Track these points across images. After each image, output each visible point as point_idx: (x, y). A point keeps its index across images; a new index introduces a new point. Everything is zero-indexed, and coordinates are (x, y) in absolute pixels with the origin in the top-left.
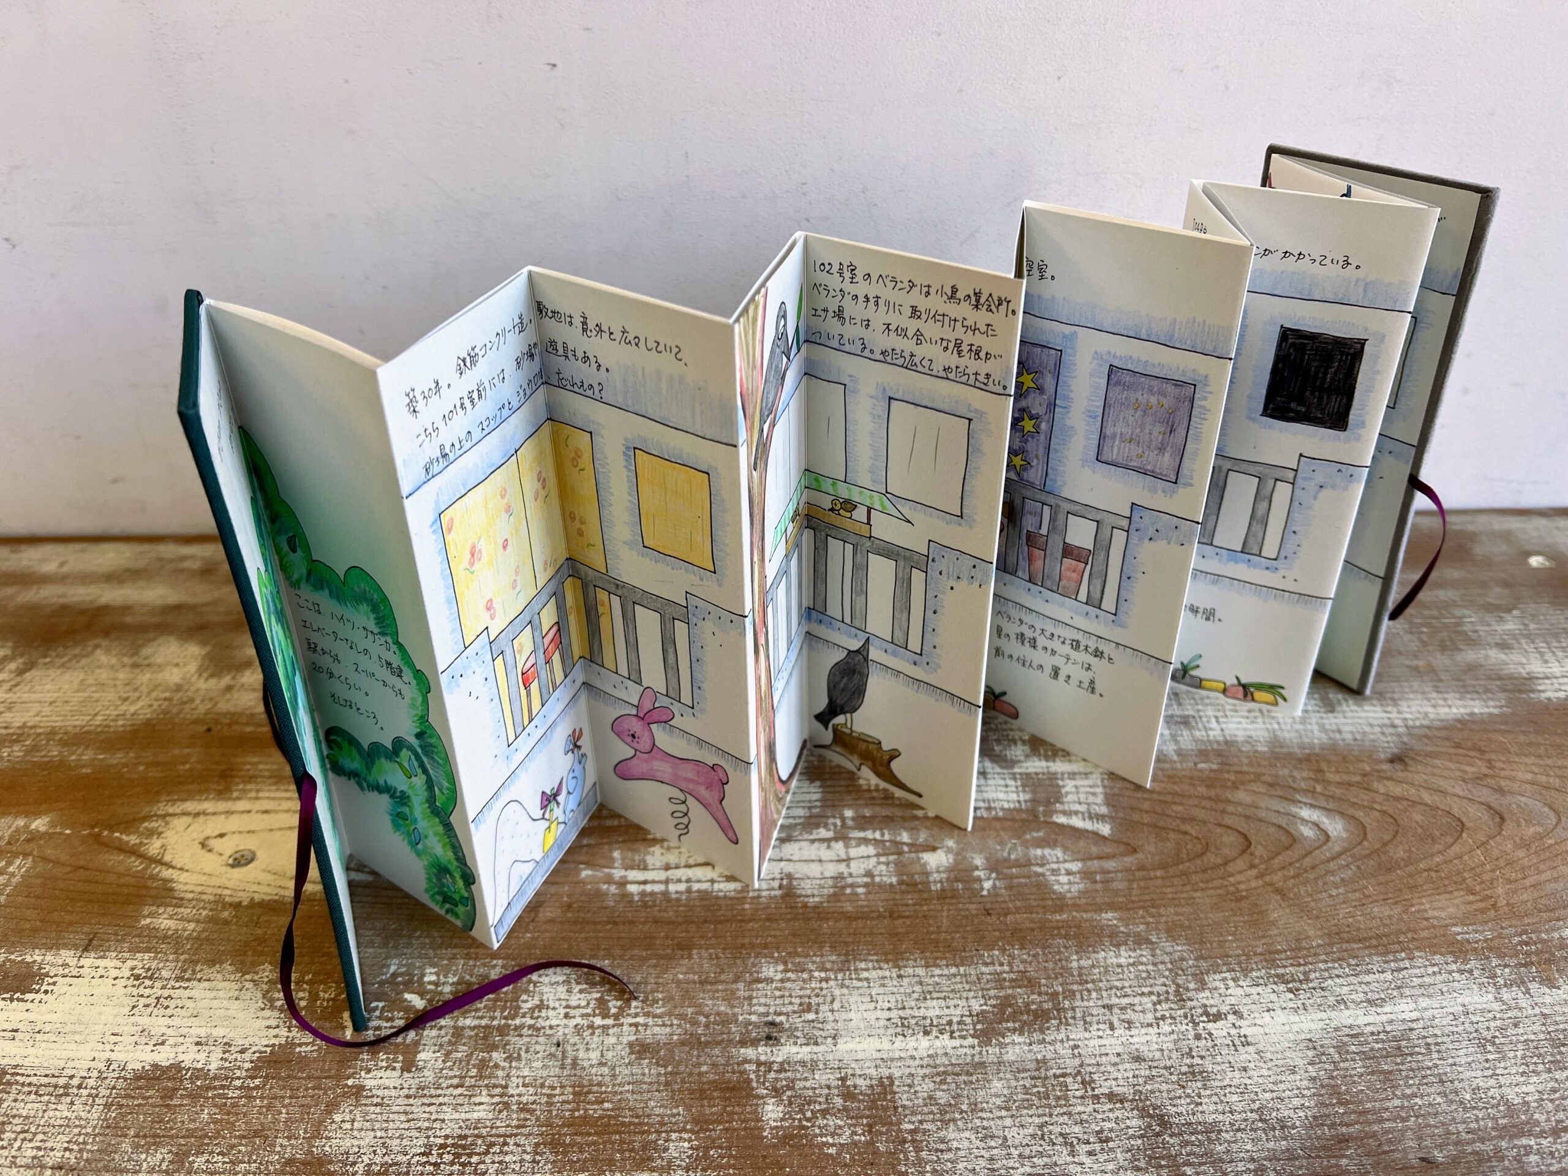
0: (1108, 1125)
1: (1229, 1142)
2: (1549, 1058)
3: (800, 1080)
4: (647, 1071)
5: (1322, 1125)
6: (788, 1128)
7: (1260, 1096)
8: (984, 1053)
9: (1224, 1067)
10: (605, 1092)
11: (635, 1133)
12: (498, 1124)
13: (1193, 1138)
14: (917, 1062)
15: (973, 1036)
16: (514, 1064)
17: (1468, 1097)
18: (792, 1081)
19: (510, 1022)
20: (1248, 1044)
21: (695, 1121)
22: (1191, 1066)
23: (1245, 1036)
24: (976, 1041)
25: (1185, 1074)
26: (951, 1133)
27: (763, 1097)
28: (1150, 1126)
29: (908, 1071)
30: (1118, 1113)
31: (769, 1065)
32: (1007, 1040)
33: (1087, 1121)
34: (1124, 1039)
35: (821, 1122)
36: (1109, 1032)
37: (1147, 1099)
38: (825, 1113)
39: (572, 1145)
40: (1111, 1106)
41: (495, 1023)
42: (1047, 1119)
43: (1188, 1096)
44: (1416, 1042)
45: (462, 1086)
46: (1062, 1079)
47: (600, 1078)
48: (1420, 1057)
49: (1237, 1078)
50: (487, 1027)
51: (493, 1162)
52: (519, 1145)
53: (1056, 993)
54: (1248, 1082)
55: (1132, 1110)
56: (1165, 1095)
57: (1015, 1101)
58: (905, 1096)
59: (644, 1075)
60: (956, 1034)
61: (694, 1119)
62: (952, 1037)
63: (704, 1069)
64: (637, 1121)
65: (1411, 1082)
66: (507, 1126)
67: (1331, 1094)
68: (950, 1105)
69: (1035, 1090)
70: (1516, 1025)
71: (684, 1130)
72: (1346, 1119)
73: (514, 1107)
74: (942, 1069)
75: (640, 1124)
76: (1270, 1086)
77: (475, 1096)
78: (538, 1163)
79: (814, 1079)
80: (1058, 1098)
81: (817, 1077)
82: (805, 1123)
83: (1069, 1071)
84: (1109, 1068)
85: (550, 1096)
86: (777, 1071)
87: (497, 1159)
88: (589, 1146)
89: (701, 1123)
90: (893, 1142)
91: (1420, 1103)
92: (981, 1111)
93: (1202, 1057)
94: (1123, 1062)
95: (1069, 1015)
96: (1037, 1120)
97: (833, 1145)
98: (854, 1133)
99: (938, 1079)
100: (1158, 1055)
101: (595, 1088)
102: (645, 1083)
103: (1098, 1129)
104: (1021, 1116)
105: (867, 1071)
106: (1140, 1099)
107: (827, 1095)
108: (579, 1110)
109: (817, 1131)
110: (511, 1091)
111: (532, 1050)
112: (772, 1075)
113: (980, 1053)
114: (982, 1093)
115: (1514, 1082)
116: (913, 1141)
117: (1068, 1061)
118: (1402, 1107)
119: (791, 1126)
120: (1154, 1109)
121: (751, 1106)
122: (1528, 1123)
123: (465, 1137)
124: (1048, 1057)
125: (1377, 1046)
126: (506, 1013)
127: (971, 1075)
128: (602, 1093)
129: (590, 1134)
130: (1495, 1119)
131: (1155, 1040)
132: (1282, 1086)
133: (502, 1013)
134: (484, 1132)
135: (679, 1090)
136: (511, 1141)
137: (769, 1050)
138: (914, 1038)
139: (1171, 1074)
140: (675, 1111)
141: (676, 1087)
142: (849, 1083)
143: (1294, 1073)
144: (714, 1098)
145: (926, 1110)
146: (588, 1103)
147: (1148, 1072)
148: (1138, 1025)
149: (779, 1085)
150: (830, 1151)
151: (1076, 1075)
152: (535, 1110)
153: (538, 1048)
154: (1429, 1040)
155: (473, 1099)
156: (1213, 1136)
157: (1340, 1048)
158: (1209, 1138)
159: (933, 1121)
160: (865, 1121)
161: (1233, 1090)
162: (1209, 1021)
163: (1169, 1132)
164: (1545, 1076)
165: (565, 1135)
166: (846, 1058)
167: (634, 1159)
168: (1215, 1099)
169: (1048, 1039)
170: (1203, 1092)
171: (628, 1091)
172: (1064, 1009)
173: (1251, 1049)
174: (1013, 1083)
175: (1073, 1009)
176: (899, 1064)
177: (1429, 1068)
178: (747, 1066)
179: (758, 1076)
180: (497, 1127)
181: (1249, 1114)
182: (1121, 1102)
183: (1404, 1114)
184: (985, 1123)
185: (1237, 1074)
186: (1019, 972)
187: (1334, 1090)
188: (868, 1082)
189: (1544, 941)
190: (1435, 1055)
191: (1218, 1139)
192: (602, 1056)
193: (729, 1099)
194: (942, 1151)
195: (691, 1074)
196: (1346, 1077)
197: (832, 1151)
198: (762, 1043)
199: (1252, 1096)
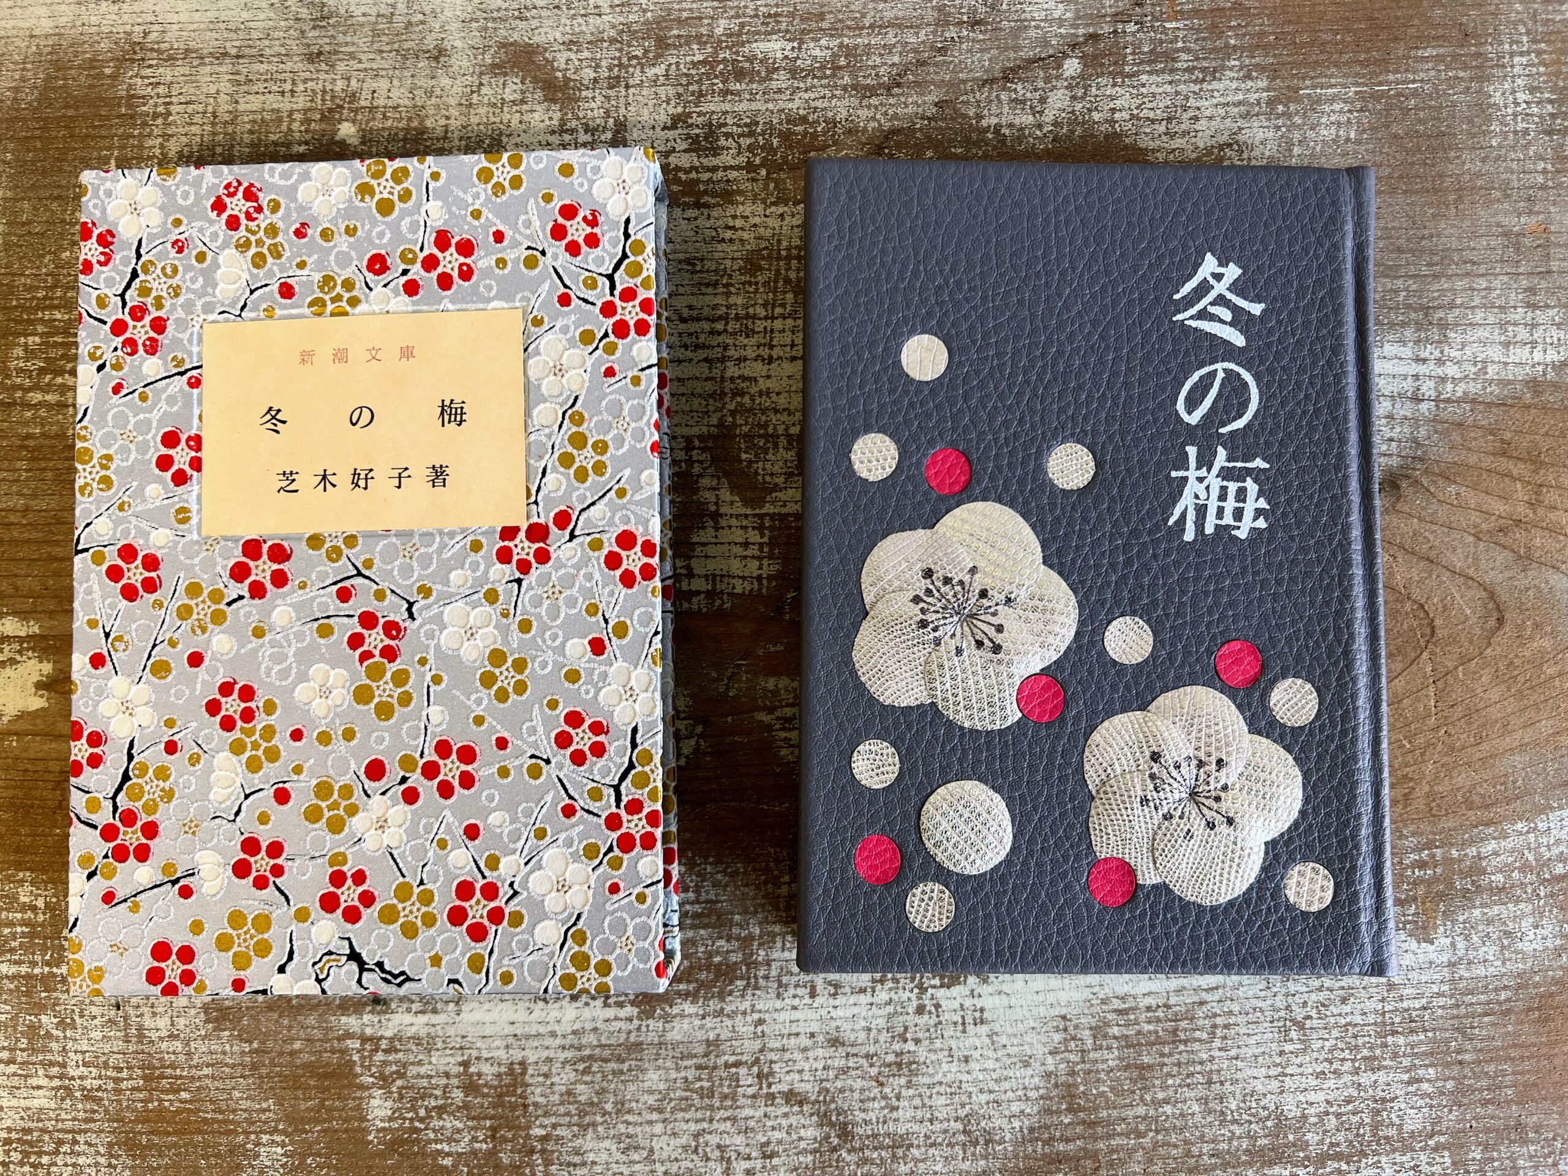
0: (777, 1135)
1: (917, 1161)
2: (1366, 1052)
3: (413, 1064)
4: (228, 1048)
5: (1037, 1139)
6: (397, 1130)
7: (974, 1097)
8: (644, 1029)
9: (940, 1056)
10: (181, 1077)
11: (220, 1133)
12: (63, 1116)
13: (875, 1155)
14: (558, 1041)
15: (633, 1003)
16: (68, 1033)
17: (1234, 1107)
18: (404, 1066)
19: (55, 970)
20: (982, 1022)
21: (289, 1119)
22: (897, 1055)
23: (982, 1010)
24: (636, 1010)
25: (889, 1065)
26: (588, 1142)
27: (368, 1088)
28: (827, 1137)
29: (545, 1054)
30: (793, 1120)
31: (375, 1040)
32: (676, 1010)
33: (753, 1130)
34: (824, 1012)
35: (436, 1123)
36: (807, 1000)
37: (833, 1100)
38: (441, 1110)
39: (150, 1146)
40: (786, 1109)
41: (37, 971)
42: (705, 1125)
43: (885, 1097)
44: (1201, 1022)
45: (14, 1062)
46: (734, 1070)
47: (173, 1057)
48: (1196, 1046)
49: (950, 1071)
50: (28, 977)
51: (66, 1165)
52: (90, 1145)
53: (751, 937)
54: (965, 1077)
55: (812, 1115)
56: (856, 1095)
57: (671, 1100)
58: (538, 1091)
59: (224, 1053)
60: (611, 1001)
61: (287, 1116)
62: (606, 1005)
63: (297, 1045)
64: (220, 1117)
65: (1170, 1082)
66: (74, 1119)
67: (1063, 1097)
68: (592, 1104)
69: (698, 1085)
70: (1344, 1000)
71: (275, 1130)
72: (1069, 1133)
73: (78, 1094)
74: (587, 1052)
75: (226, 1122)
76: (992, 1085)
77: (31, 1076)
78: (115, 1167)
79: (430, 1063)
80: (725, 1097)
81: (434, 1060)
82: (417, 1124)
83: (744, 1058)
84: (797, 1056)
85: (117, 1080)
86: (385, 1051)
87: (69, 1161)
88: (169, 1148)
89: (295, 1122)
90: (519, 1152)
91: (1169, 1112)
92: (628, 1112)
93: (917, 1041)
94: (815, 1046)
95: (761, 973)
96: (693, 1127)
97: (449, 1154)
98: (474, 1139)
99: (581, 1068)
100: (862, 1035)
101: (169, 1071)
102: (226, 1065)
103: (764, 1140)
104: (675, 1120)
105: (495, 1054)
106: (825, 1101)
107: (446, 1086)
108: (152, 1101)
109: (432, 1136)
110: (72, 1072)
111: (87, 1013)
112: (379, 1056)
113: (639, 1029)
114: (632, 1087)
115: (1303, 1086)
116: (543, 1151)
117: (746, 1043)
118: (1144, 1119)
119: (401, 1127)
120: (838, 1115)
121: (354, 1099)
122: (1294, 1145)
123: (28, 1131)
124: (722, 1037)
125: (1147, 1027)
126: (47, 957)
127: (623, 1062)
128: (177, 1078)
129: (168, 1134)
130: (1253, 1138)
131: (864, 1014)
132: (1006, 1085)
133: (43, 955)
134: (49, 1125)
135: (268, 1075)
136: (81, 1138)
137: (376, 1020)
138: (557, 1005)
139: (872, 1065)
140: (264, 1105)
141: (264, 1071)
142: (472, 1069)
143: (1026, 1064)
144: (309, 1088)
145: (562, 1109)
146: (162, 1092)
147: (843, 1062)
148: (848, 990)
149: (388, 1070)
150: (445, 1162)
151: (753, 1064)
152: (101, 1099)
153: (95, 1010)
154: (1219, 1021)
155: (30, 1081)
156: (900, 1152)
157: (1099, 1031)
158: (894, 1155)
159: (569, 1125)
160: (488, 1123)
161: (942, 1089)
162: (942, 986)
163: (848, 1146)
164: (1347, 1078)
165: (141, 1133)
166: (472, 1033)
167: (221, 1167)
168: (917, 1102)
169: (728, 1009)
170: (904, 1093)
171: (207, 1076)
172: (756, 963)
173: (983, 1030)
174: (673, 1074)
175: (768, 963)
176: (536, 1044)
177: (1201, 1063)
178: (349, 1042)
179: (363, 1058)
180: (63, 1121)
181: (952, 1123)
182: (801, 1103)
183: (1142, 1127)
184: (631, 1130)
185: (954, 1067)
186: (707, 902)
187: (1069, 1092)
188: (495, 1069)
189: (1448, 861)
190: (1217, 1043)
191: (905, 1156)
192: (172, 1025)
193: (327, 1089)
194: (575, 1165)
195: (281, 1054)
196: (1089, 1072)
197: (448, 1162)
198: (369, 1008)
199: (964, 1098)
